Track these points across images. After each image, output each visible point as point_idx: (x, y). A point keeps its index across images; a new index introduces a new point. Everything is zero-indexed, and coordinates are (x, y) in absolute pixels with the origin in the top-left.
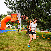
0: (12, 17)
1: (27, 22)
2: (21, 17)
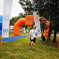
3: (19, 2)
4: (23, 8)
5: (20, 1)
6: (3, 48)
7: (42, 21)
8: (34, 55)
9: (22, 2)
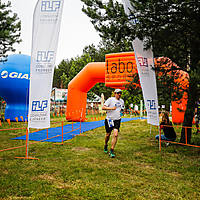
0: (110, 67)
3: (83, 10)
4: (96, 27)
5: (86, 7)
6: (33, 165)
7: (163, 71)
8: (136, 186)
9: (93, 7)
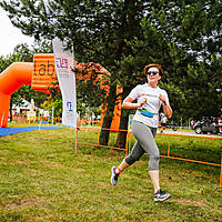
0: (38, 68)
1: (104, 92)
2: (76, 71)
